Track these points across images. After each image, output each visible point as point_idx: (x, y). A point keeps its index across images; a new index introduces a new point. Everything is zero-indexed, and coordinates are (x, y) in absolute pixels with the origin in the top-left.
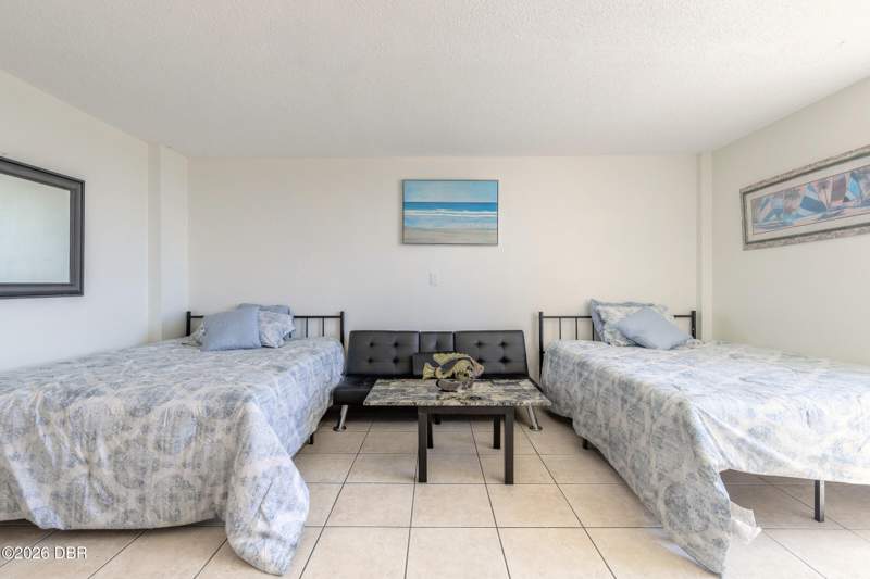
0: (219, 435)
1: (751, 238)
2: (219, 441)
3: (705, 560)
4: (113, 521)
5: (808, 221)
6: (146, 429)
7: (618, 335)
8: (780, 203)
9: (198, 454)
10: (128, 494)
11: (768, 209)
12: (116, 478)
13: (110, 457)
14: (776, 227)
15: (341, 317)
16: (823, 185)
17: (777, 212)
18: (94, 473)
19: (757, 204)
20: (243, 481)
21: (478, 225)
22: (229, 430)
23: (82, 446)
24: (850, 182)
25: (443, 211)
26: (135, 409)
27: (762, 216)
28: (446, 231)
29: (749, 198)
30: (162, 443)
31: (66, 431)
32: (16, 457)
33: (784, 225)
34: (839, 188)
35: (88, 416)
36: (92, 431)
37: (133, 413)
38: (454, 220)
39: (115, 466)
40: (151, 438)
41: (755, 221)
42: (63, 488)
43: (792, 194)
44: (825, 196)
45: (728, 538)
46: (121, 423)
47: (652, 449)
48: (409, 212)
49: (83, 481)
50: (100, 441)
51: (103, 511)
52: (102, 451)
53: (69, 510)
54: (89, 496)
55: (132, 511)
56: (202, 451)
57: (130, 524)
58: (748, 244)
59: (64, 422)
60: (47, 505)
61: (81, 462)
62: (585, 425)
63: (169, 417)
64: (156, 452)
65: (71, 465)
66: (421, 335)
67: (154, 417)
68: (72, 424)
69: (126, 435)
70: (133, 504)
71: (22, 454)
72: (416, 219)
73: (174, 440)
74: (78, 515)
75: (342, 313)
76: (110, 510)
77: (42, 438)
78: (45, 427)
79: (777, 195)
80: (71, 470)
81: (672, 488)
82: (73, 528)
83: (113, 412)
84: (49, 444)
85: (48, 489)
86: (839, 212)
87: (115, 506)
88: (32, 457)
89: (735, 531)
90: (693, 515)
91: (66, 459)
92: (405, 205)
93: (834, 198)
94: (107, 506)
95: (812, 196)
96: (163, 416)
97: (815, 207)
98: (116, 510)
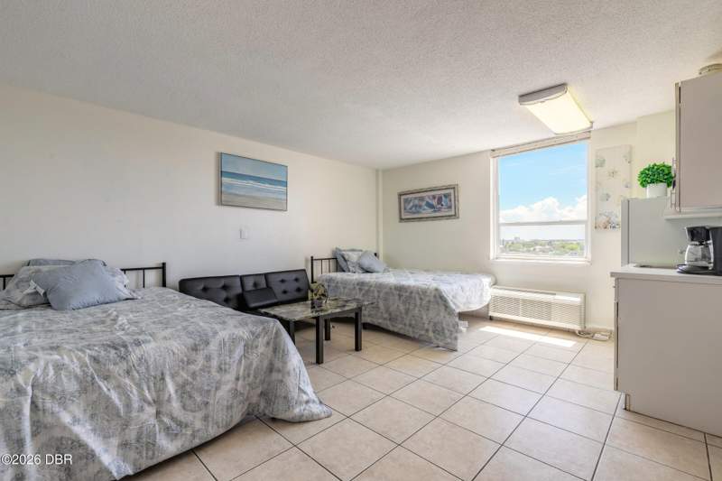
0: (261, 349)
1: (403, 217)
2: (262, 354)
3: (451, 347)
4: (182, 446)
5: (428, 212)
6: (208, 358)
7: (357, 267)
8: (417, 202)
9: (248, 367)
10: (194, 417)
11: (411, 204)
12: (184, 407)
13: (176, 391)
14: (414, 213)
15: (163, 267)
16: (434, 197)
17: (416, 206)
18: (163, 410)
19: (407, 201)
20: (289, 373)
21: (275, 196)
22: (268, 343)
23: (149, 389)
24: (443, 198)
25: (251, 182)
26: (195, 345)
27: (409, 207)
28: (254, 198)
29: (403, 197)
30: (223, 366)
31: (133, 379)
32: (76, 420)
33: (418, 212)
34: (440, 200)
35: (152, 360)
36: (159, 374)
37: (195, 349)
38: (259, 190)
39: (182, 397)
40: (215, 363)
41: (405, 209)
42: (132, 435)
43: (422, 199)
44: (434, 202)
45: (459, 335)
46: (185, 359)
47: (423, 312)
48: (225, 180)
49: (153, 421)
50: (168, 379)
51: (172, 441)
52: (171, 387)
53: (140, 453)
54: (160, 432)
55: (198, 431)
56: (251, 364)
57: (197, 442)
58: (401, 220)
59: (128, 372)
60: (115, 457)
61: (149, 404)
62: (369, 316)
63: (225, 344)
64: (218, 375)
65: (141, 409)
66: (242, 278)
67: (213, 347)
68: (138, 372)
69: (192, 367)
70: (198, 424)
71: (81, 416)
72: (231, 186)
73: (232, 360)
74: (150, 453)
75: (164, 264)
76: (179, 437)
77: (107, 393)
78: (105, 382)
79: (416, 198)
80: (141, 414)
81: (435, 325)
82: (143, 467)
83: (176, 351)
84: (114, 396)
85: (115, 441)
86: (439, 210)
87: (184, 431)
88: (92, 417)
89: (461, 331)
90: (446, 331)
91: (136, 405)
92: (222, 173)
93: (438, 204)
94: (176, 435)
95: (430, 201)
96: (220, 344)
97: (431, 206)
98: (186, 434)
